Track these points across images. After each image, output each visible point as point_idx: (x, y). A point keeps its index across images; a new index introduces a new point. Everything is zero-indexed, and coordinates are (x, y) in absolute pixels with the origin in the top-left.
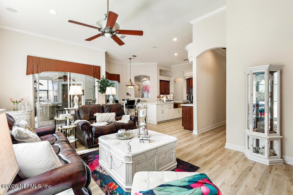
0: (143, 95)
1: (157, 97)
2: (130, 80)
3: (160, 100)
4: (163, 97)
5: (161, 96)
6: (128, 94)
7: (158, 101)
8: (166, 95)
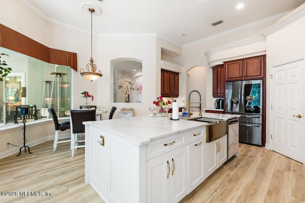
0: (129, 98)
1: (154, 102)
2: (92, 61)
3: (162, 111)
4: (169, 102)
5: (165, 100)
6: (86, 94)
7: (155, 114)
8: (172, 98)
